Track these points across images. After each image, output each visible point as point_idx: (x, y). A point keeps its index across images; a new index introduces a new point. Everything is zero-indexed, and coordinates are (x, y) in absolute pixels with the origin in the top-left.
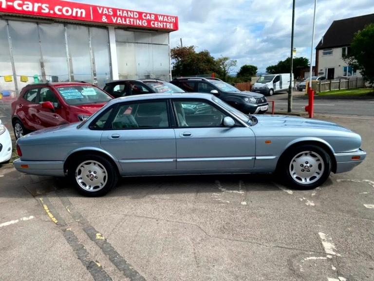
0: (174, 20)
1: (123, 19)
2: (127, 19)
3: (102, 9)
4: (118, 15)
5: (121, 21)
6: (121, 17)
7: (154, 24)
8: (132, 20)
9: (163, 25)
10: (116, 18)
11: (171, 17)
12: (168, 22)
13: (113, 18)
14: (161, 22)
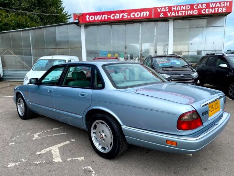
0: (228, 4)
1: (177, 12)
2: (180, 12)
3: (160, 9)
4: (173, 10)
5: (174, 15)
6: (175, 11)
7: (204, 11)
8: (184, 12)
9: (215, 10)
10: (170, 13)
11: (224, 2)
12: (221, 7)
13: (168, 13)
14: (212, 8)
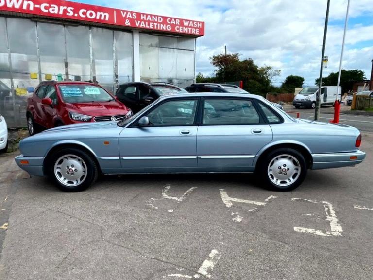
0: (201, 25)
1: (147, 23)
2: (151, 24)
3: (125, 13)
4: (142, 19)
5: (144, 25)
6: (145, 22)
7: (178, 29)
8: (156, 24)
9: (188, 30)
10: (139, 22)
11: (197, 22)
12: (194, 27)
13: (136, 22)
14: (186, 27)
